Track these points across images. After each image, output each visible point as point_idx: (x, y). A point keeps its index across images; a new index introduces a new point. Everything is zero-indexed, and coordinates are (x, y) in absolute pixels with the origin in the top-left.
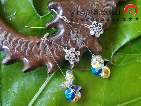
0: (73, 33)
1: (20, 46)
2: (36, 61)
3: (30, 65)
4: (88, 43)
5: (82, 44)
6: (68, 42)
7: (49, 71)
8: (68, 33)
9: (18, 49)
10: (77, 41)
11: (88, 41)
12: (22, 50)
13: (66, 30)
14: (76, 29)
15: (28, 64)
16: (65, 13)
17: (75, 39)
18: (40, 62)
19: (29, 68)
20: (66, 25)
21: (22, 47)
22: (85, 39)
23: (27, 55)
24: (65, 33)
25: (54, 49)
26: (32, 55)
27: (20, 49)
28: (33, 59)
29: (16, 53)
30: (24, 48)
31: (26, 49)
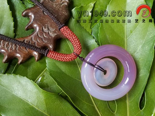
0: (45, 28)
1: (12, 47)
2: (25, 54)
3: (22, 58)
4: (57, 32)
5: (53, 34)
6: (43, 35)
7: (37, 59)
8: (41, 29)
9: (11, 49)
10: (49, 32)
11: (56, 30)
12: (14, 49)
13: (40, 27)
14: (46, 25)
15: (20, 57)
16: (36, 16)
17: (48, 32)
18: (28, 54)
19: (22, 60)
20: (38, 24)
21: (13, 47)
22: (54, 30)
23: (18, 51)
24: (39, 29)
25: (35, 42)
26: (21, 50)
27: (12, 49)
28: (23, 53)
29: (10, 52)
30: (15, 47)
31: (16, 48)
